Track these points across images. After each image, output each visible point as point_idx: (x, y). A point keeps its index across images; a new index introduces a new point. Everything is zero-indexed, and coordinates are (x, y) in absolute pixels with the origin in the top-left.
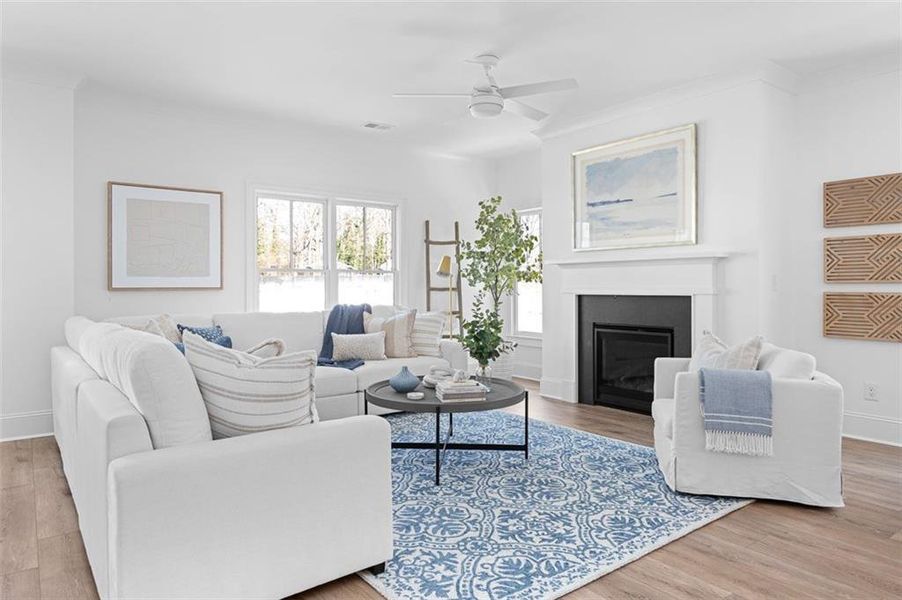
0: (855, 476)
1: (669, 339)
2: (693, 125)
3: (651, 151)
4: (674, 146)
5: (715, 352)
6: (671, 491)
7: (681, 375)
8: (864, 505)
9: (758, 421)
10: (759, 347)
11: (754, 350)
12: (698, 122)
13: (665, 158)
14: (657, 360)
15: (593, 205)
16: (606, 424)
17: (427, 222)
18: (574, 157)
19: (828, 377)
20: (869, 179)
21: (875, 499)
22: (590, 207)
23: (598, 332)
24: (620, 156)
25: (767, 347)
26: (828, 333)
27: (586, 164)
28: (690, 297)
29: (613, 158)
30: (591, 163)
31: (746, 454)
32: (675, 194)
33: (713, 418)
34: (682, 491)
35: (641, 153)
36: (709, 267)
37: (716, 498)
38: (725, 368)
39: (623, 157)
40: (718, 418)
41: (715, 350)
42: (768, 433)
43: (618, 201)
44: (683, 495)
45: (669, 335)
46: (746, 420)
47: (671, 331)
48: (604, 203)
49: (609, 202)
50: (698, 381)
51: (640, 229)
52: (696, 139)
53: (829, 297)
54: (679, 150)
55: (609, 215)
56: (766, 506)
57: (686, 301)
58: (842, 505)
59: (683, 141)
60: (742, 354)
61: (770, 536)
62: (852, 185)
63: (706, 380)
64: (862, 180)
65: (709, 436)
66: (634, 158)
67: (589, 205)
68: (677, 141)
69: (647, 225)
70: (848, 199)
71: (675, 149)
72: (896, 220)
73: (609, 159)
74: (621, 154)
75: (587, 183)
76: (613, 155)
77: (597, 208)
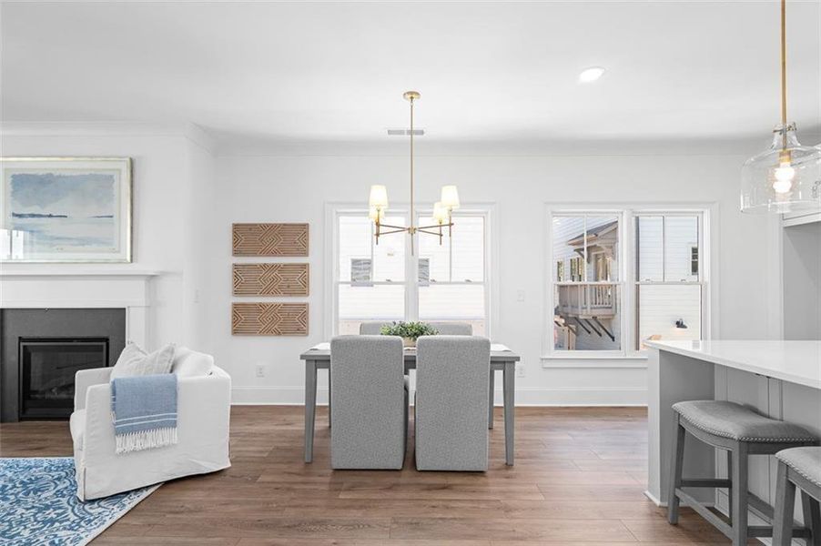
0: (244, 436)
1: (105, 347)
2: (128, 160)
3: (87, 173)
4: (111, 173)
5: (136, 360)
6: (80, 501)
7: (92, 389)
8: (247, 459)
9: (165, 417)
10: (172, 352)
11: (169, 355)
12: (134, 158)
13: (103, 183)
14: (79, 373)
15: (20, 216)
16: (29, 441)
19: (222, 371)
20: (260, 225)
21: (254, 452)
23: (24, 347)
24: (53, 172)
25: (180, 351)
26: (235, 332)
27: (11, 174)
28: (125, 309)
29: (45, 172)
31: (155, 448)
32: (111, 217)
33: (123, 422)
34: (92, 498)
36: (141, 283)
37: (127, 493)
38: (142, 375)
40: (128, 422)
41: (137, 358)
42: (174, 425)
43: (50, 216)
44: (93, 501)
45: (104, 344)
46: (155, 418)
47: (107, 340)
48: (33, 216)
49: (40, 216)
50: (110, 392)
52: (132, 171)
53: (236, 306)
54: (115, 178)
56: (171, 486)
57: (121, 312)
58: (229, 465)
59: (120, 170)
60: (157, 360)
61: (168, 516)
62: (251, 227)
63: (117, 390)
64: (256, 225)
65: (119, 440)
67: (14, 215)
68: (114, 170)
69: (84, 242)
70: (247, 237)
71: (112, 177)
72: (275, 254)
73: (41, 173)
74: (53, 169)
75: (13, 193)
76: (46, 169)
77: (25, 219)
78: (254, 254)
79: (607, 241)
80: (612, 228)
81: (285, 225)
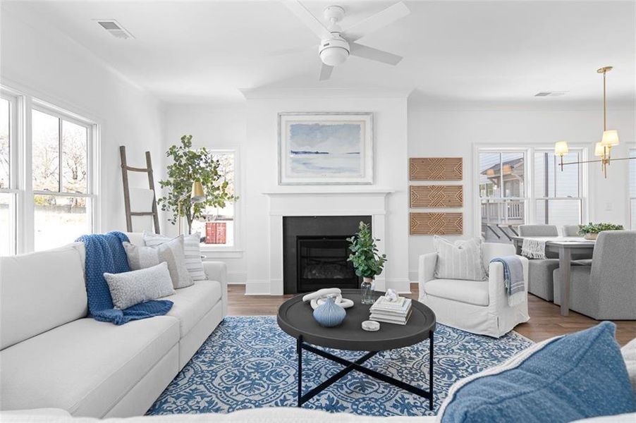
2: (371, 114)
3: (342, 123)
4: (358, 123)
15: (296, 153)
17: (122, 148)
18: (280, 116)
20: (429, 159)
23: (301, 242)
26: (412, 233)
27: (290, 123)
28: (370, 216)
29: (314, 123)
30: (295, 123)
32: (358, 153)
35: (336, 123)
36: (382, 198)
39: (321, 124)
43: (317, 153)
48: (306, 153)
49: (310, 153)
51: (335, 173)
53: (413, 215)
54: (361, 127)
55: (311, 161)
58: (529, 317)
59: (364, 121)
62: (424, 160)
64: (427, 159)
66: (329, 126)
67: (293, 152)
68: (360, 121)
69: (339, 170)
70: (419, 167)
71: (359, 126)
72: (440, 178)
73: (311, 123)
74: (319, 121)
75: (291, 137)
76: (314, 121)
77: (299, 155)
78: (426, 179)
79: (519, 172)
80: (516, 164)
81: (446, 159)
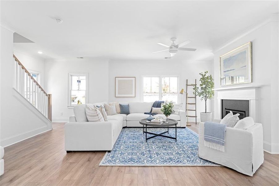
1: (244, 114)
2: (250, 43)
3: (239, 53)
9: (220, 140)
12: (252, 42)
17: (187, 80)
18: (220, 58)
22: (225, 73)
28: (249, 101)
30: (224, 59)
32: (246, 66)
33: (206, 137)
35: (236, 54)
40: (208, 137)
43: (231, 70)
46: (216, 139)
47: (245, 112)
49: (229, 71)
52: (252, 47)
54: (246, 51)
55: (229, 75)
57: (247, 102)
65: (205, 142)
68: (246, 48)
75: (224, 65)
